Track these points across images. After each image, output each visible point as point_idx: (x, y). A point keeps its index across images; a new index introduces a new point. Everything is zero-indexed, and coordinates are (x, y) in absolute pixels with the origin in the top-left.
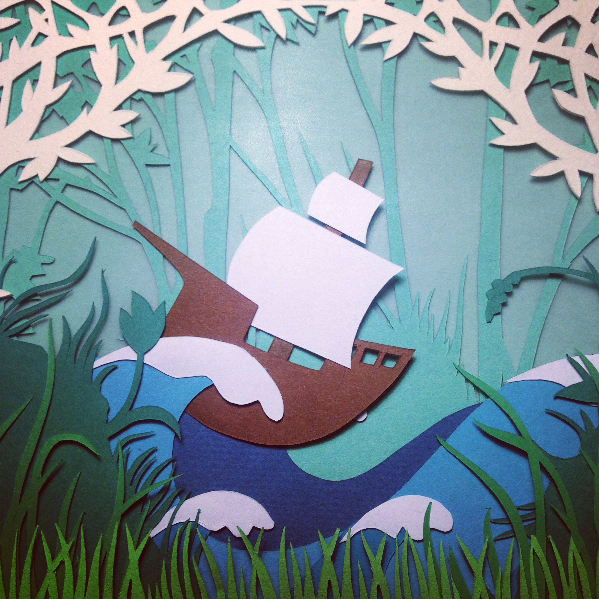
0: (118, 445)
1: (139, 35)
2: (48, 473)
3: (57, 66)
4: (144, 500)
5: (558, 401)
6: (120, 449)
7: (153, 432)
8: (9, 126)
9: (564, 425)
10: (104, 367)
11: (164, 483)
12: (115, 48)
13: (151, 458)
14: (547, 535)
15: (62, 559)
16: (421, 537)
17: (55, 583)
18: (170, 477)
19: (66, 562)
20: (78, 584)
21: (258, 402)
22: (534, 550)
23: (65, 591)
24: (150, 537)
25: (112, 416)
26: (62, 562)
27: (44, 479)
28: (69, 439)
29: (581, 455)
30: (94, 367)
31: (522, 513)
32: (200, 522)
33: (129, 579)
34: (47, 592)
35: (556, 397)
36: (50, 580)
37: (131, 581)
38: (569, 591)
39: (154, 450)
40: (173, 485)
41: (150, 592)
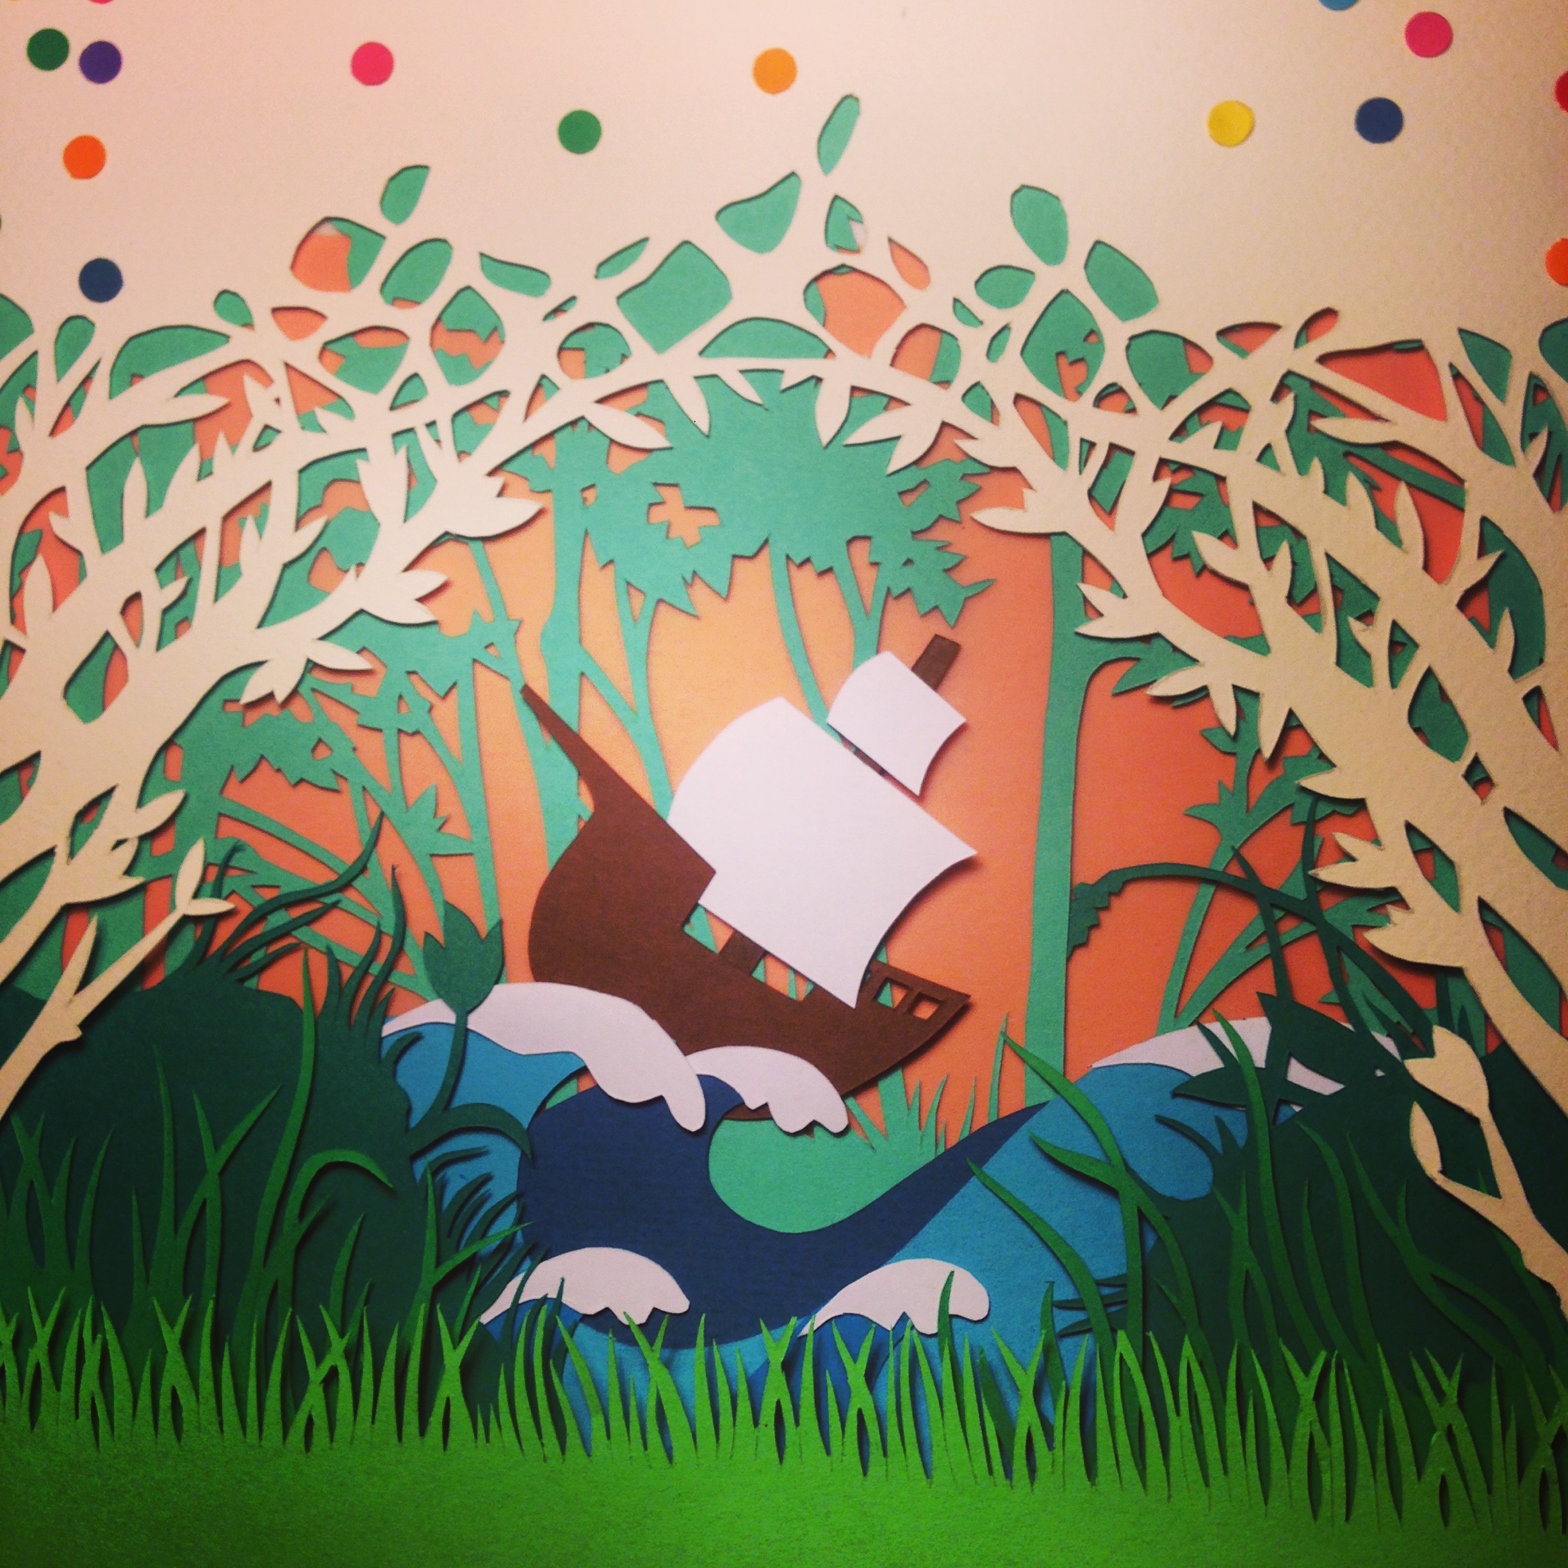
0: (425, 1170)
1: (445, 429)
2: (310, 1217)
3: (300, 488)
4: (469, 1265)
5: (1179, 1101)
6: (429, 1176)
7: (484, 1147)
8: (221, 601)
9: (1185, 1143)
10: (402, 1035)
11: (503, 1236)
12: (402, 453)
13: (482, 1191)
14: (1145, 1329)
15: (333, 1364)
16: (934, 1330)
17: (323, 1403)
18: (511, 1227)
19: (340, 1369)
20: (362, 1404)
21: (660, 1100)
22: (1121, 1355)
23: (339, 1416)
24: (480, 1324)
25: (415, 1119)
26: (334, 1369)
27: (305, 1225)
28: (342, 1160)
29: (1210, 1196)
30: (384, 1034)
31: (1107, 1291)
32: (565, 1300)
33: (445, 1397)
34: (310, 1418)
35: (1175, 1094)
36: (314, 1399)
37: (448, 1400)
38: (1180, 1425)
39: (487, 1179)
40: (519, 1238)
41: (479, 1416)
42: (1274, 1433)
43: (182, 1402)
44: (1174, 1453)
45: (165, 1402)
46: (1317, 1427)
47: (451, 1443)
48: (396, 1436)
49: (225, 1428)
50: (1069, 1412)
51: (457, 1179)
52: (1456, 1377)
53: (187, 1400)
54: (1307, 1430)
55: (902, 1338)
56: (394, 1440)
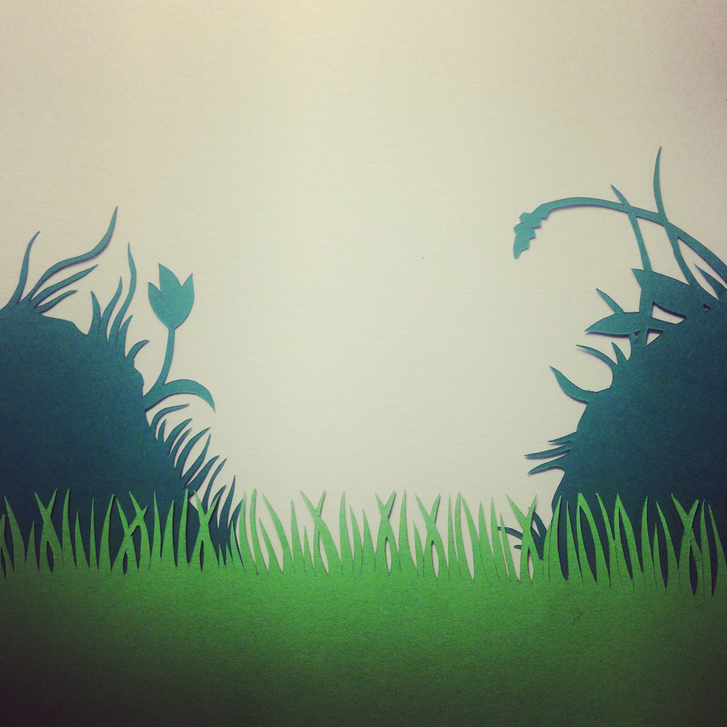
15: (138, 524)
17: (132, 547)
19: (141, 527)
20: (154, 546)
23: (142, 553)
26: (138, 527)
33: (201, 540)
34: (126, 555)
36: (128, 544)
37: (202, 542)
38: (615, 545)
41: (220, 551)
42: (670, 548)
43: (53, 550)
44: (612, 559)
45: (43, 551)
46: (694, 543)
47: (204, 567)
48: (174, 562)
49: (78, 563)
53: (55, 549)
54: (688, 546)
56: (173, 565)
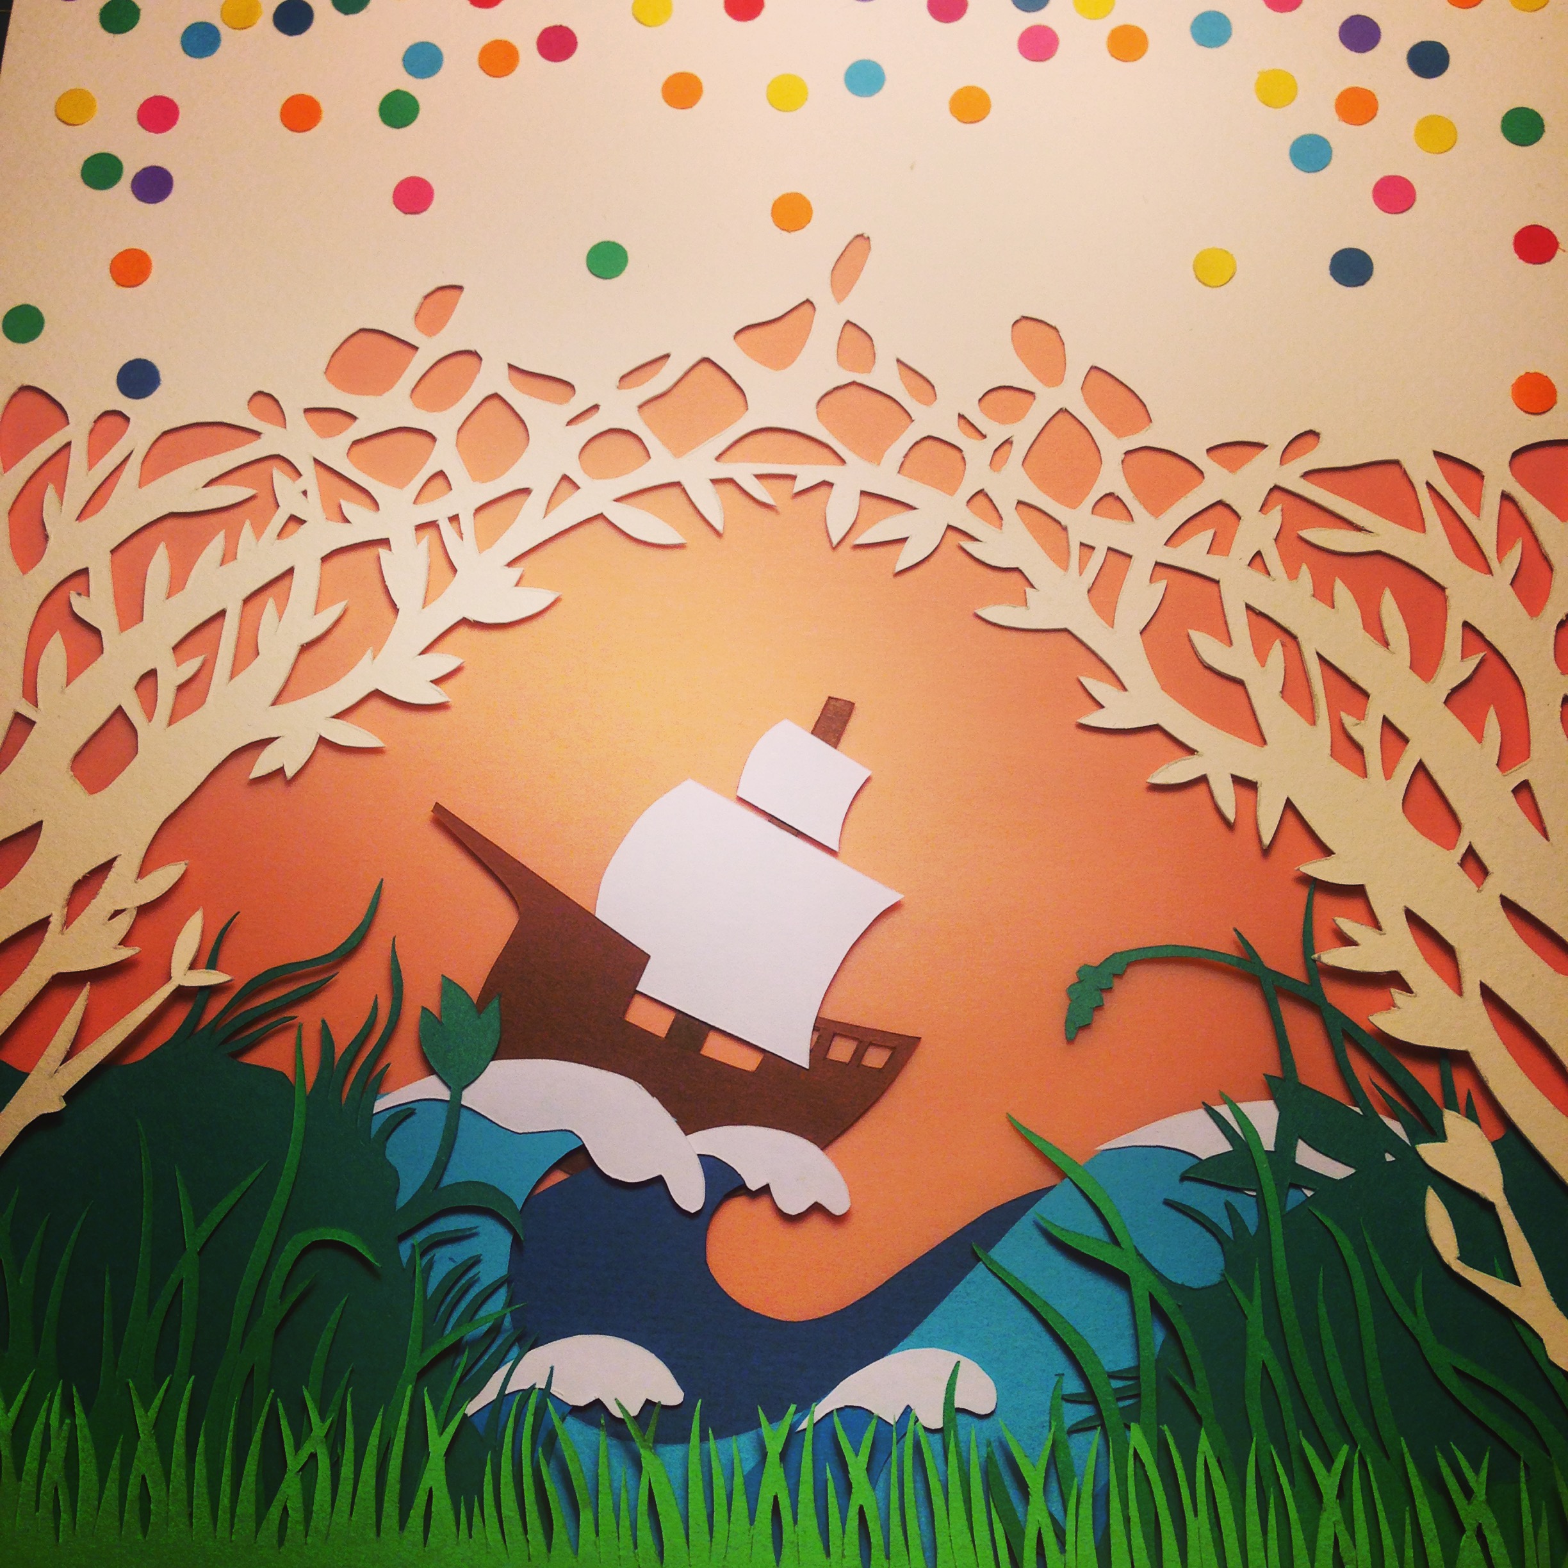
0: (413, 1250)
1: (467, 521)
2: (293, 1297)
3: (321, 574)
4: (456, 1349)
6: (418, 1257)
8: (236, 679)
10: (393, 1111)
11: (493, 1318)
12: (425, 544)
13: (470, 1274)
14: (1159, 1422)
15: (313, 1450)
17: (299, 1495)
18: (503, 1309)
19: (319, 1456)
20: (340, 1494)
21: (660, 1179)
22: (1135, 1450)
23: (315, 1510)
24: (465, 1415)
25: (402, 1201)
26: (313, 1456)
27: (287, 1306)
28: (328, 1238)
29: (1224, 1283)
30: (375, 1111)
31: (1117, 1384)
32: (554, 1390)
33: (427, 1487)
34: (285, 1509)
35: (1184, 1178)
36: (291, 1487)
37: (431, 1490)
38: (1198, 1526)
39: (476, 1261)
40: (507, 1322)
41: (463, 1510)
43: (151, 1491)
45: (133, 1490)
46: (1341, 1528)
47: (430, 1539)
48: (374, 1530)
49: (194, 1521)
50: (1081, 1511)
51: (445, 1260)
52: (1484, 1473)
53: (156, 1490)
54: (1331, 1532)
55: (905, 1434)
56: (372, 1534)
